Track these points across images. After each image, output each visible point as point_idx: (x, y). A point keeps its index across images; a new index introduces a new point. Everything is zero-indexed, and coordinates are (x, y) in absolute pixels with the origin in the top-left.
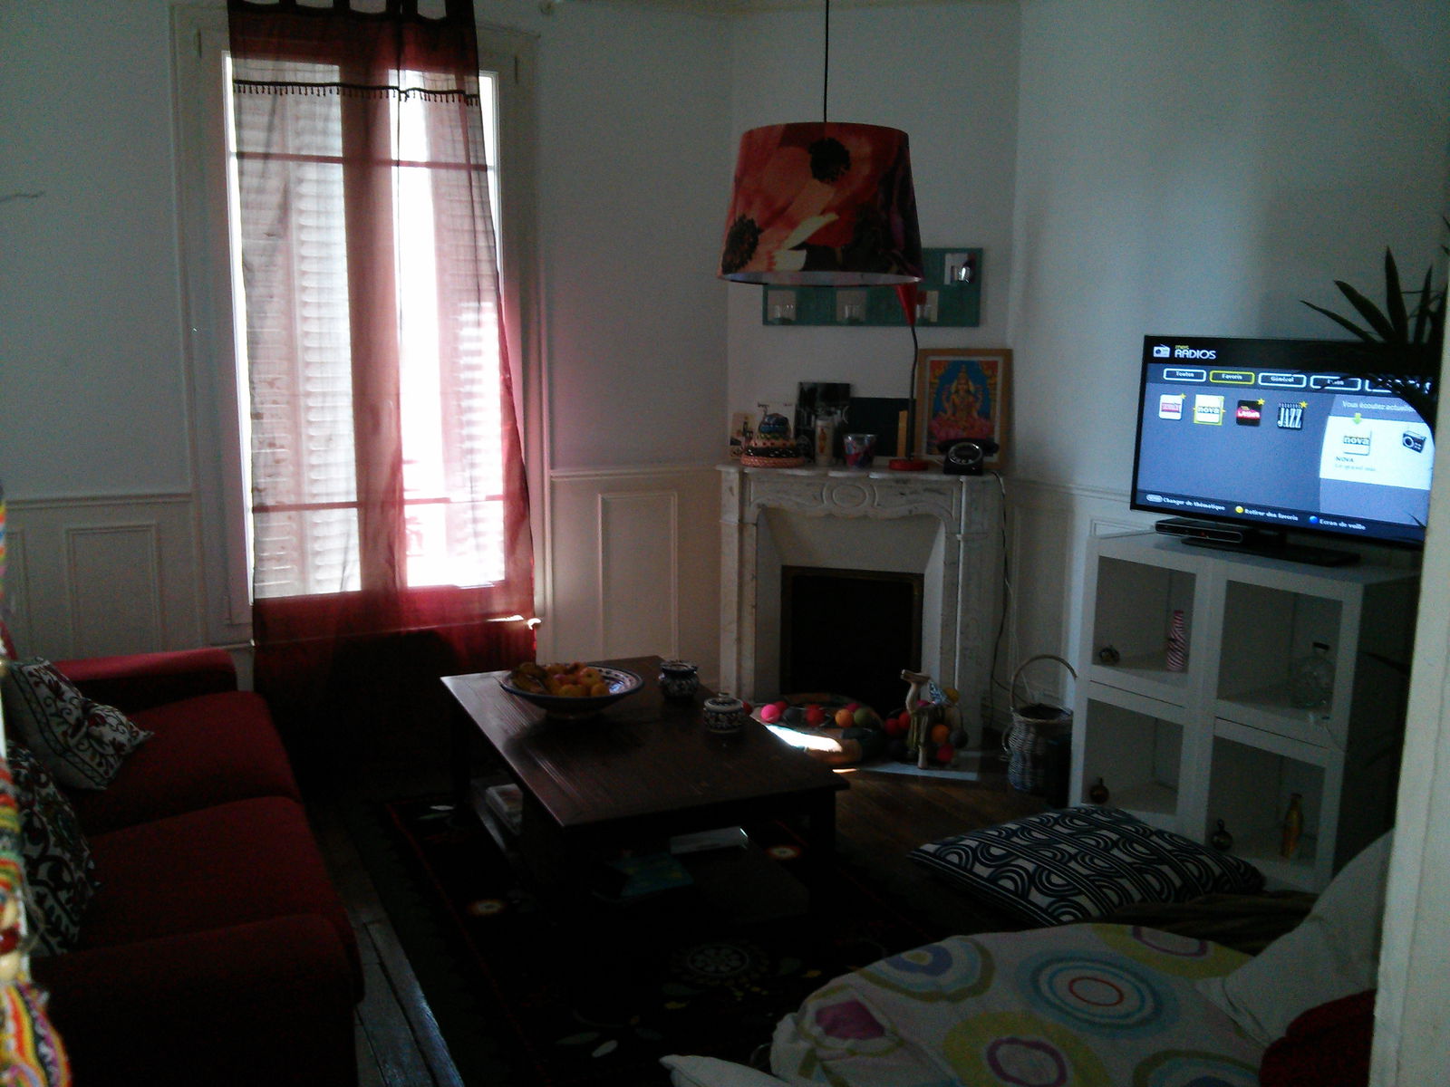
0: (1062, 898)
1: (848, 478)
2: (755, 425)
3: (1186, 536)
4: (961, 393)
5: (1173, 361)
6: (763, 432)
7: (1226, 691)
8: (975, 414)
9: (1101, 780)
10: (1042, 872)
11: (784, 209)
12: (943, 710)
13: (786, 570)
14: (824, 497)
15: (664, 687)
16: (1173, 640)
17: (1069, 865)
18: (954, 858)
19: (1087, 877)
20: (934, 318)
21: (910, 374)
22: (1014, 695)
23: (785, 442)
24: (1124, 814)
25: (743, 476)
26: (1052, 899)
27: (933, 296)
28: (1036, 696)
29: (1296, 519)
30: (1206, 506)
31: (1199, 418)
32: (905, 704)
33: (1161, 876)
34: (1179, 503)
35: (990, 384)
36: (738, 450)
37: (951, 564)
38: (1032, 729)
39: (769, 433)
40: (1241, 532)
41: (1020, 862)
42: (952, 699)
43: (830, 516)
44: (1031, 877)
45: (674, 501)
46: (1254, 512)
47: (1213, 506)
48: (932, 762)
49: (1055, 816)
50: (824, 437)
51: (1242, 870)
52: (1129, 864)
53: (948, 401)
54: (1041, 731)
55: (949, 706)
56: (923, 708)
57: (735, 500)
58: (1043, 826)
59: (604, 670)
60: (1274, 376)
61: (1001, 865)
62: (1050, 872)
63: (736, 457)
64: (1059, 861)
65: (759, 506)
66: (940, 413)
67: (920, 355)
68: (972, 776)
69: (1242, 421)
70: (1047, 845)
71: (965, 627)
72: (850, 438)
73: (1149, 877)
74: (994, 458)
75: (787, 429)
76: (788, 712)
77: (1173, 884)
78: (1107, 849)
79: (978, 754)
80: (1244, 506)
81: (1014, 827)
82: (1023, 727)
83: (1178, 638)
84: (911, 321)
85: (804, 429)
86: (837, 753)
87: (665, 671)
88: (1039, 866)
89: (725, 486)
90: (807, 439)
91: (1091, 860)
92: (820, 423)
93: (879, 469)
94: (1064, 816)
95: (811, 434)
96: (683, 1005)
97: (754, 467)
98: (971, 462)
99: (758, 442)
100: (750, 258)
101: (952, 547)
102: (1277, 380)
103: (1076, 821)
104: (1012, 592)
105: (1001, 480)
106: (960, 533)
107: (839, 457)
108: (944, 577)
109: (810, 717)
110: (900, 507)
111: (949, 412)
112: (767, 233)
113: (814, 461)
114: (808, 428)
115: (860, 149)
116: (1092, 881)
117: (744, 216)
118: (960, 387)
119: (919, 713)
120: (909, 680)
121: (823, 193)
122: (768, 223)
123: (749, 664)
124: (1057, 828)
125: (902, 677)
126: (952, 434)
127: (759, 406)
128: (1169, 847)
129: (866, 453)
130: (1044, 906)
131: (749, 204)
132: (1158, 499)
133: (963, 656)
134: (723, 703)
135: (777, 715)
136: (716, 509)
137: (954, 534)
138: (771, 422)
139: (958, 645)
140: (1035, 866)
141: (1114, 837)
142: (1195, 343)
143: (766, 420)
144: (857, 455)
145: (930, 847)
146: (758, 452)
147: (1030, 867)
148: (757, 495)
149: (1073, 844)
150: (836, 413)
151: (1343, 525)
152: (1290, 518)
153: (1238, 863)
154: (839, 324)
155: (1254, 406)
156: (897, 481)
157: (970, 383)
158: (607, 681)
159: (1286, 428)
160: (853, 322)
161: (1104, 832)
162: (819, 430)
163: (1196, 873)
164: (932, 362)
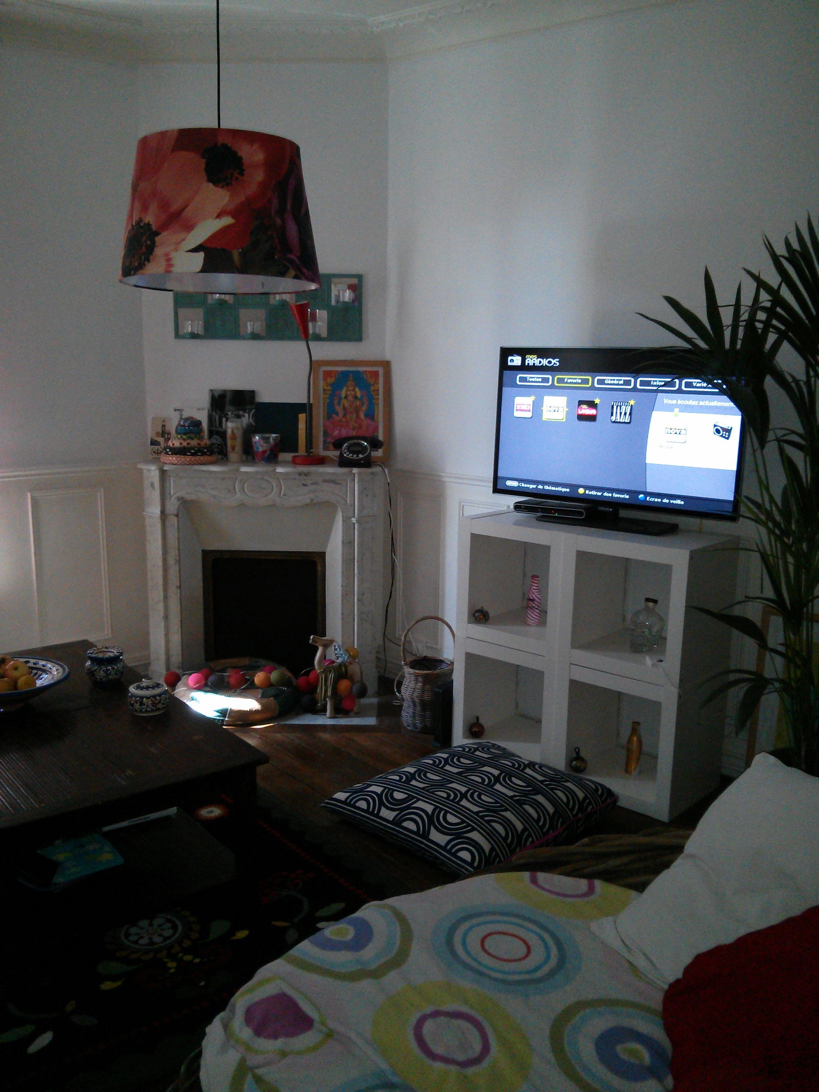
0: (458, 836)
1: (257, 472)
2: (172, 427)
3: (539, 514)
4: (350, 398)
5: (524, 368)
6: (180, 434)
7: (578, 643)
8: (362, 415)
9: (478, 718)
10: (440, 812)
11: (179, 212)
12: (346, 667)
13: (205, 553)
14: (237, 490)
15: (91, 673)
16: (531, 600)
17: (461, 803)
18: (362, 804)
19: (477, 813)
20: (324, 333)
21: (307, 380)
22: (404, 649)
23: (199, 442)
24: (499, 748)
25: (163, 473)
26: (449, 837)
27: (322, 315)
28: (422, 649)
29: (627, 497)
30: (553, 489)
31: (547, 415)
32: (314, 664)
33: (537, 805)
34: (532, 486)
35: (374, 390)
36: (158, 450)
37: (348, 543)
38: (420, 679)
39: (185, 434)
40: (584, 509)
41: (420, 804)
42: (353, 657)
43: (242, 506)
44: (430, 817)
45: (100, 495)
46: (594, 493)
47: (559, 489)
48: (339, 711)
49: (445, 756)
50: (234, 437)
51: (600, 792)
52: (511, 797)
53: (339, 405)
54: (427, 679)
55: (350, 663)
56: (330, 666)
57: (156, 495)
58: (436, 767)
59: (32, 661)
60: (608, 379)
61: (403, 807)
62: (446, 812)
63: (157, 456)
64: (453, 801)
65: (179, 499)
66: (334, 415)
67: (313, 365)
68: (371, 721)
69: (582, 418)
70: (441, 785)
71: (361, 594)
72: (257, 437)
73: (527, 807)
74: (379, 453)
75: (201, 430)
76: (212, 678)
77: (547, 811)
78: (489, 785)
79: (375, 700)
80: (586, 488)
81: (412, 770)
82: (413, 678)
83: (536, 598)
84: (306, 336)
85: (216, 430)
86: (257, 711)
87: (91, 659)
88: (436, 807)
89: (146, 483)
90: (220, 439)
91: (479, 796)
92: (230, 425)
93: (285, 463)
94: (452, 755)
95: (223, 435)
96: (119, 983)
97: (173, 464)
98: (361, 456)
99: (176, 443)
100: (149, 261)
101: (348, 528)
102: (609, 382)
103: (462, 760)
104: (398, 565)
105: (386, 471)
106: (354, 517)
107: (249, 454)
108: (343, 554)
109: (232, 681)
110: (304, 496)
111: (341, 414)
112: (164, 234)
113: (227, 458)
114: (220, 430)
115: (252, 155)
116: (482, 817)
117: (141, 220)
118: (349, 393)
119: (326, 671)
120: (316, 644)
121: (219, 197)
122: (165, 226)
123: (176, 638)
124: (448, 767)
125: (310, 642)
126: (344, 433)
127: (175, 410)
128: (540, 778)
129: (271, 450)
130: (443, 844)
131: (145, 208)
132: (514, 484)
133: (361, 620)
134: (147, 688)
135: (203, 682)
136: (140, 503)
137: (350, 518)
138: (186, 424)
139: (356, 612)
140: (433, 807)
141: (496, 772)
142: (541, 352)
143: (182, 423)
144: (264, 452)
145: (341, 796)
146: (176, 451)
147: (429, 808)
148: (176, 490)
149: (462, 783)
150: (244, 416)
151: (665, 501)
152: (622, 496)
153: (596, 786)
154: (244, 338)
155: (592, 404)
156: (300, 474)
157: (357, 389)
158: (35, 671)
159: (617, 422)
160: (255, 337)
161: (486, 769)
162: (229, 431)
163: (564, 799)
164: (324, 371)
